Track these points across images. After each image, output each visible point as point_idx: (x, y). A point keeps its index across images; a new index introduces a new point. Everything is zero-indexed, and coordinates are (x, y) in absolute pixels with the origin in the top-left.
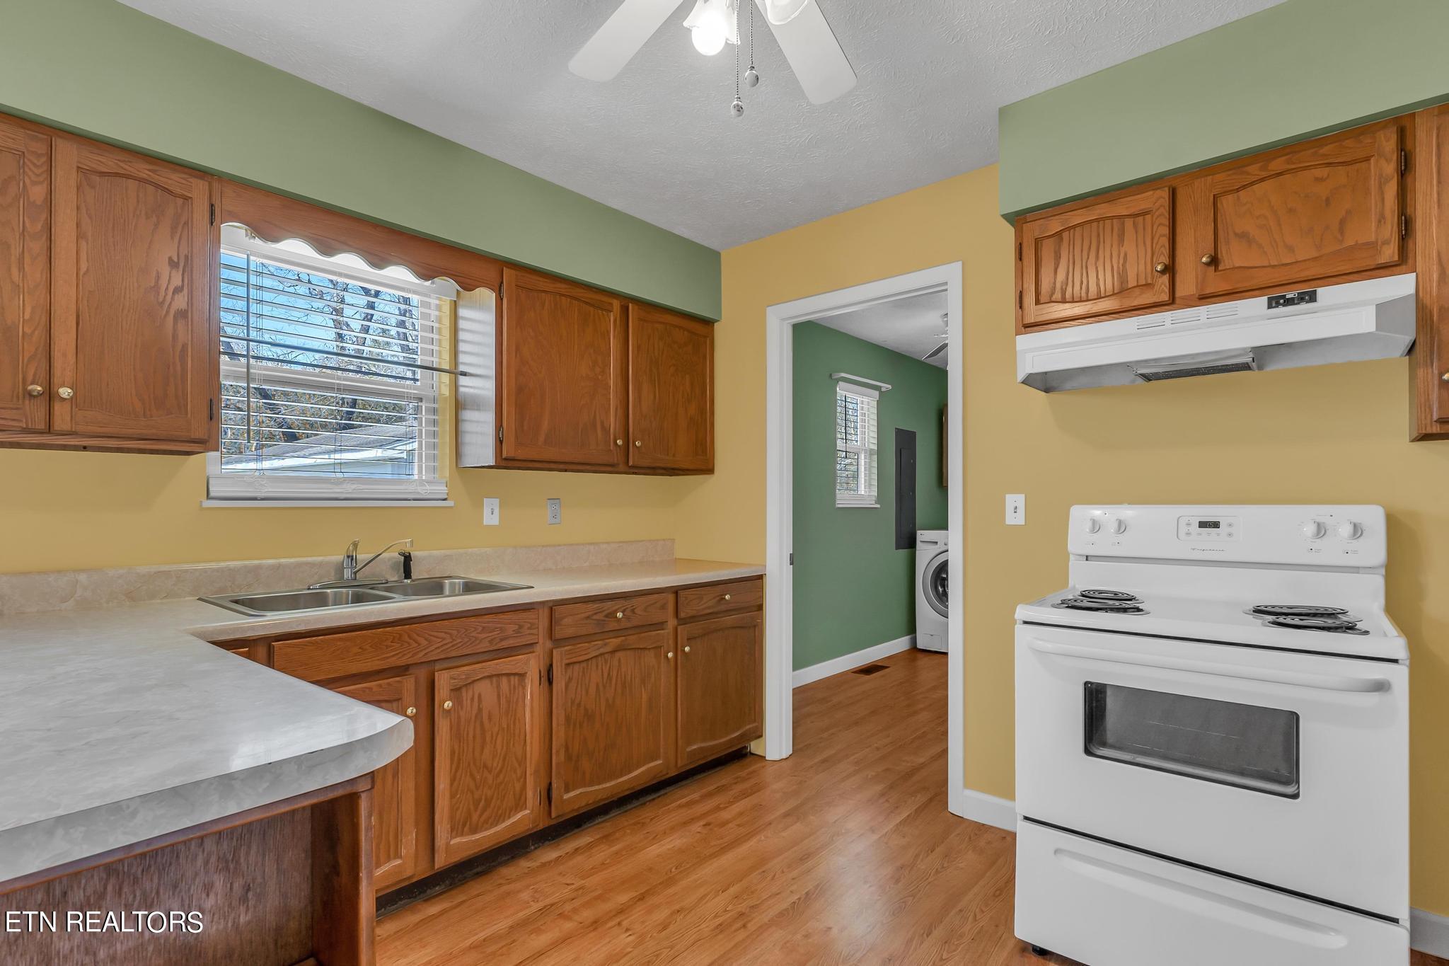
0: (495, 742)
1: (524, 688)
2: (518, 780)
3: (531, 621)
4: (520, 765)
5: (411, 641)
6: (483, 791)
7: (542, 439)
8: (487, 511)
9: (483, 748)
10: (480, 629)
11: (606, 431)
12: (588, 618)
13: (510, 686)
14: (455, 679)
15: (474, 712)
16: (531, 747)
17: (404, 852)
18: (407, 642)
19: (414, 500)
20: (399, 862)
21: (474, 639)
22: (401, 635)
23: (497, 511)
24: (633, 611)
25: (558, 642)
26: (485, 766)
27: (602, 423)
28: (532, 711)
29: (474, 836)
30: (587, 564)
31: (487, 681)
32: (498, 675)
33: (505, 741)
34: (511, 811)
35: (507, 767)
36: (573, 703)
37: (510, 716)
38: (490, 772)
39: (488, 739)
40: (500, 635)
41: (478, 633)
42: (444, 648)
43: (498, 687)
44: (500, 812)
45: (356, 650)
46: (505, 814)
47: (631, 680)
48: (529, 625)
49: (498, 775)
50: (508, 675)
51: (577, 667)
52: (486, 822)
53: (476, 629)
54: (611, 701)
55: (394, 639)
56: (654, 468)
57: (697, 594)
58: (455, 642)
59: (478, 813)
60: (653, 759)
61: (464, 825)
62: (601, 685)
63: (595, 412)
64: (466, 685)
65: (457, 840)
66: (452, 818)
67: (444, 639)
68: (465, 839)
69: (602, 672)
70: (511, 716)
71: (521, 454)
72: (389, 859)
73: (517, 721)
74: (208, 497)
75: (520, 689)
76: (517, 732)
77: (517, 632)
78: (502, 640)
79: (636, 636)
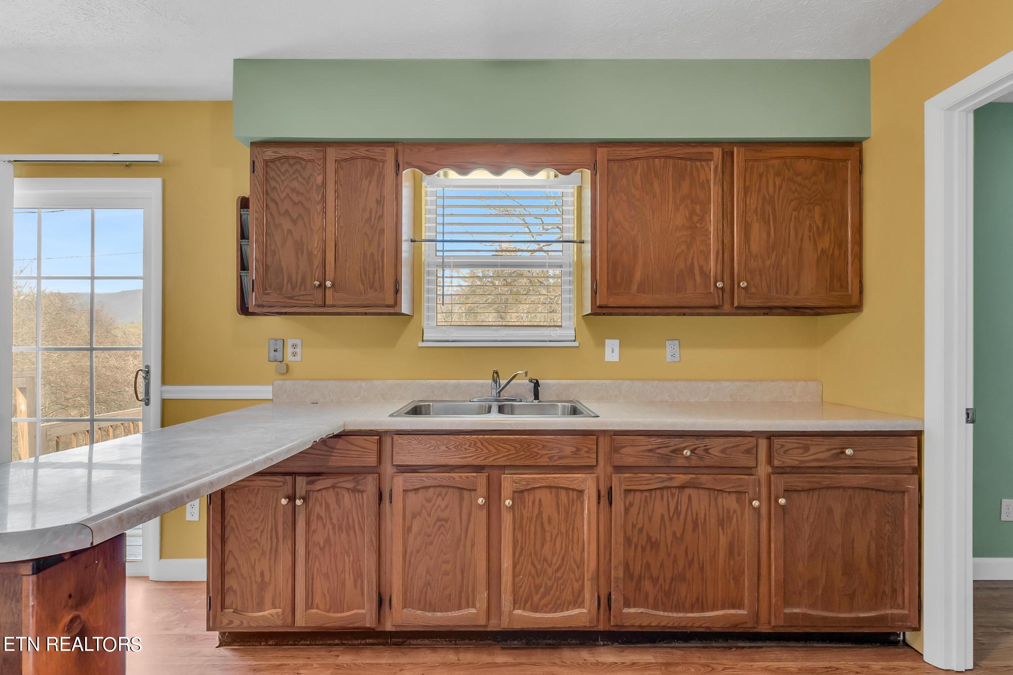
0: (555, 543)
1: (582, 503)
2: (577, 581)
3: (589, 446)
4: (578, 568)
5: (484, 448)
6: (543, 580)
7: (634, 287)
8: (608, 350)
9: (543, 545)
10: (541, 446)
11: (705, 275)
12: (650, 451)
13: (568, 498)
14: (516, 483)
15: (535, 514)
16: (589, 555)
17: (478, 605)
18: (480, 448)
19: (549, 341)
20: (473, 611)
21: (535, 454)
22: (476, 443)
23: (617, 350)
24: (706, 450)
25: (618, 469)
26: (545, 560)
27: (701, 267)
28: (589, 523)
29: (535, 614)
30: (707, 399)
31: (547, 491)
32: (557, 488)
33: (564, 544)
34: (569, 604)
35: (566, 566)
36: (634, 526)
37: (568, 524)
38: (550, 566)
39: (548, 538)
40: (559, 454)
41: (538, 449)
42: (510, 457)
43: (557, 496)
44: (558, 602)
45: (444, 448)
46: (564, 606)
47: (705, 520)
48: (587, 450)
49: (557, 570)
50: (567, 489)
51: (638, 494)
52: (546, 605)
53: (537, 446)
54: (678, 535)
55: (470, 444)
56: (770, 308)
57: (802, 444)
58: (519, 454)
59: (539, 596)
60: (733, 606)
61: (526, 602)
62: (666, 518)
63: (693, 259)
64: (528, 490)
65: (518, 612)
66: (515, 593)
67: (509, 450)
68: (526, 614)
69: (668, 505)
70: (570, 524)
71: (612, 302)
72: (468, 606)
73: (576, 530)
74: (423, 341)
75: (579, 502)
76: (575, 539)
77: (574, 453)
78: (560, 458)
79: (710, 477)
